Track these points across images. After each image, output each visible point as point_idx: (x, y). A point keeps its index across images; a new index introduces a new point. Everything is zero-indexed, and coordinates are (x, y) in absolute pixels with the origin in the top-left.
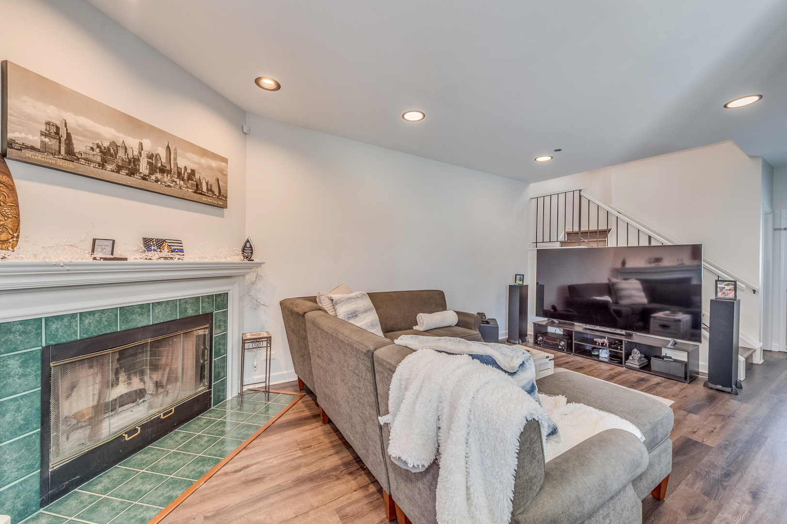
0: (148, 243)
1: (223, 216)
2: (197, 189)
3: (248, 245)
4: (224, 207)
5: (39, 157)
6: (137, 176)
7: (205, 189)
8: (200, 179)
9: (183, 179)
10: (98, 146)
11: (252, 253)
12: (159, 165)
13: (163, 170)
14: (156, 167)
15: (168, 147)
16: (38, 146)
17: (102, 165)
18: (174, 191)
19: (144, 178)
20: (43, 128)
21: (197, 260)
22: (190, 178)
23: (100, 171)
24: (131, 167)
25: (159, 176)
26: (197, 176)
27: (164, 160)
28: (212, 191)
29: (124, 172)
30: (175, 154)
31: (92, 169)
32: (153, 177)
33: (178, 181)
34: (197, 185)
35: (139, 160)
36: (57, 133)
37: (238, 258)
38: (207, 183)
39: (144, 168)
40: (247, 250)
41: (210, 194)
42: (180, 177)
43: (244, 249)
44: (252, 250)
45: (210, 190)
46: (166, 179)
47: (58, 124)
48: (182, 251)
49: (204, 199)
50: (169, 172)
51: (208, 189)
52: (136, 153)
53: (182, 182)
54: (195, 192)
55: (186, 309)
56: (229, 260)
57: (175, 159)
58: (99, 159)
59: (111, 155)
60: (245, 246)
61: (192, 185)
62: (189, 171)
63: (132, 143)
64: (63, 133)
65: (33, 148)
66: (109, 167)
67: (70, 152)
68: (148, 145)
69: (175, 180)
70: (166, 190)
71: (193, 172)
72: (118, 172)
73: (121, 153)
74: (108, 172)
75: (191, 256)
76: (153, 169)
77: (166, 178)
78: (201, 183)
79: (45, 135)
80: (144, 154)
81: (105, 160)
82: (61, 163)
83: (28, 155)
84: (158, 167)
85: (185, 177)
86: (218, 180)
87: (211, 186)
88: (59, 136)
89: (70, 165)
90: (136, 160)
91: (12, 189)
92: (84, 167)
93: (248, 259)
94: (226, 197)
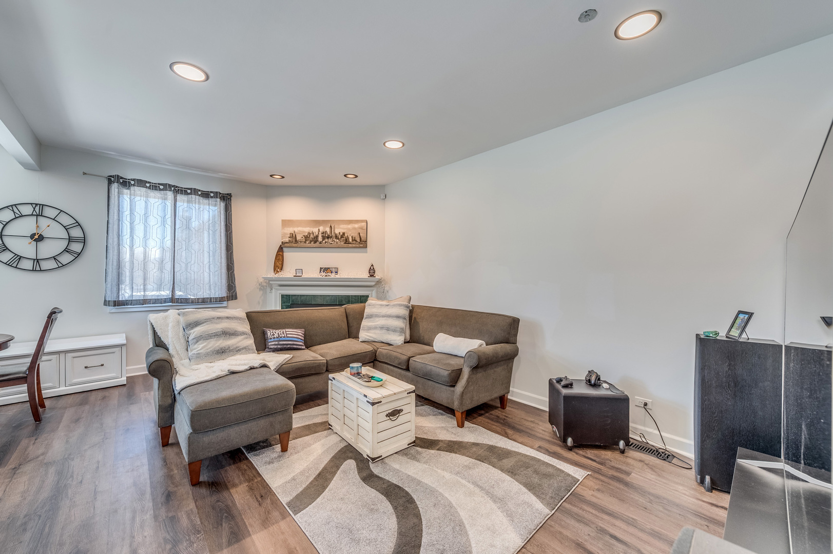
0: (323, 270)
1: (365, 252)
2: (347, 241)
3: (372, 268)
4: (365, 247)
5: (288, 245)
6: (318, 243)
7: (351, 240)
8: (348, 236)
9: (338, 239)
10: (304, 236)
11: (374, 272)
12: (327, 235)
13: (328, 237)
14: (325, 237)
15: (331, 226)
16: (288, 241)
17: (305, 242)
18: (334, 244)
19: (320, 243)
20: (289, 236)
21: (345, 277)
22: (342, 237)
23: (305, 245)
24: (315, 240)
25: (326, 240)
26: (346, 235)
27: (328, 233)
29: (312, 243)
30: (334, 228)
31: (302, 244)
32: (324, 242)
33: (335, 240)
34: (346, 239)
38: (352, 237)
39: (320, 239)
41: (354, 242)
42: (336, 237)
45: (354, 240)
46: (330, 241)
47: (293, 232)
48: (337, 272)
49: (350, 245)
50: (331, 237)
51: (353, 240)
52: (317, 234)
53: (338, 240)
54: (345, 243)
55: (342, 300)
57: (334, 230)
58: (304, 240)
59: (308, 238)
60: (370, 268)
61: (343, 240)
62: (341, 234)
63: (315, 230)
64: (294, 235)
65: (287, 243)
66: (307, 242)
67: (296, 241)
68: (322, 229)
70: (330, 246)
71: (344, 234)
72: (310, 243)
73: (312, 236)
74: (307, 244)
75: (341, 275)
76: (324, 238)
77: (330, 240)
78: (348, 238)
79: (289, 238)
80: (320, 233)
81: (306, 240)
82: (293, 245)
83: (286, 245)
84: (326, 237)
85: (340, 237)
86: (359, 233)
87: (355, 238)
88: (293, 236)
89: (296, 245)
90: (317, 236)
91: (283, 256)
92: (299, 244)
93: (372, 276)
94: (366, 241)
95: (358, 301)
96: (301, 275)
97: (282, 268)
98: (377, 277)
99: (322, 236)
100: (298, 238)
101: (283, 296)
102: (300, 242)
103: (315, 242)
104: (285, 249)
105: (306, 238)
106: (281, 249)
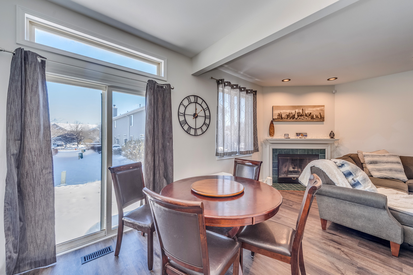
0: (298, 134)
1: (323, 124)
2: (312, 118)
3: (332, 133)
4: (323, 121)
5: (277, 120)
6: (295, 119)
7: (315, 117)
8: (313, 115)
9: (307, 116)
10: (286, 115)
11: (334, 136)
12: (300, 114)
13: (301, 116)
14: (299, 115)
15: (303, 109)
16: (277, 118)
17: (287, 119)
18: (305, 120)
19: (296, 119)
20: (277, 115)
21: (310, 138)
22: (309, 115)
23: (287, 120)
24: (293, 117)
25: (300, 117)
26: (312, 114)
27: (301, 113)
28: (318, 117)
29: (291, 119)
30: (305, 110)
32: (299, 118)
33: (306, 117)
34: (312, 117)
35: (295, 115)
36: (280, 115)
37: (329, 138)
38: (316, 115)
39: (296, 116)
40: (332, 135)
41: (317, 118)
42: (306, 115)
43: (330, 134)
44: (334, 134)
45: (317, 117)
46: (302, 118)
47: (280, 113)
48: (307, 136)
49: (314, 120)
50: (303, 115)
51: (316, 117)
52: (294, 114)
53: (307, 117)
55: (309, 152)
56: (325, 138)
57: (305, 112)
58: (287, 117)
59: (289, 116)
60: (331, 133)
61: (310, 117)
62: (309, 114)
63: (293, 112)
64: (281, 115)
65: (276, 119)
66: (288, 119)
67: (282, 118)
68: (297, 111)
69: (305, 117)
70: (302, 120)
71: (311, 113)
72: (290, 119)
73: (291, 115)
74: (289, 119)
75: (308, 138)
76: (298, 116)
77: (302, 117)
78: (313, 116)
79: (278, 116)
80: (296, 113)
81: (288, 117)
82: (280, 120)
83: (276, 120)
84: (300, 115)
85: (308, 116)
86: (320, 113)
87: (317, 116)
89: (282, 120)
90: (294, 115)
91: (273, 127)
92: (284, 120)
93: (332, 138)
94: (324, 118)
95: (319, 152)
96: (289, 137)
97: (274, 133)
98: (335, 139)
99: (297, 115)
100: (283, 116)
101: (273, 149)
102: (284, 118)
103: (293, 118)
104: (274, 122)
105: (288, 116)
106: (272, 123)
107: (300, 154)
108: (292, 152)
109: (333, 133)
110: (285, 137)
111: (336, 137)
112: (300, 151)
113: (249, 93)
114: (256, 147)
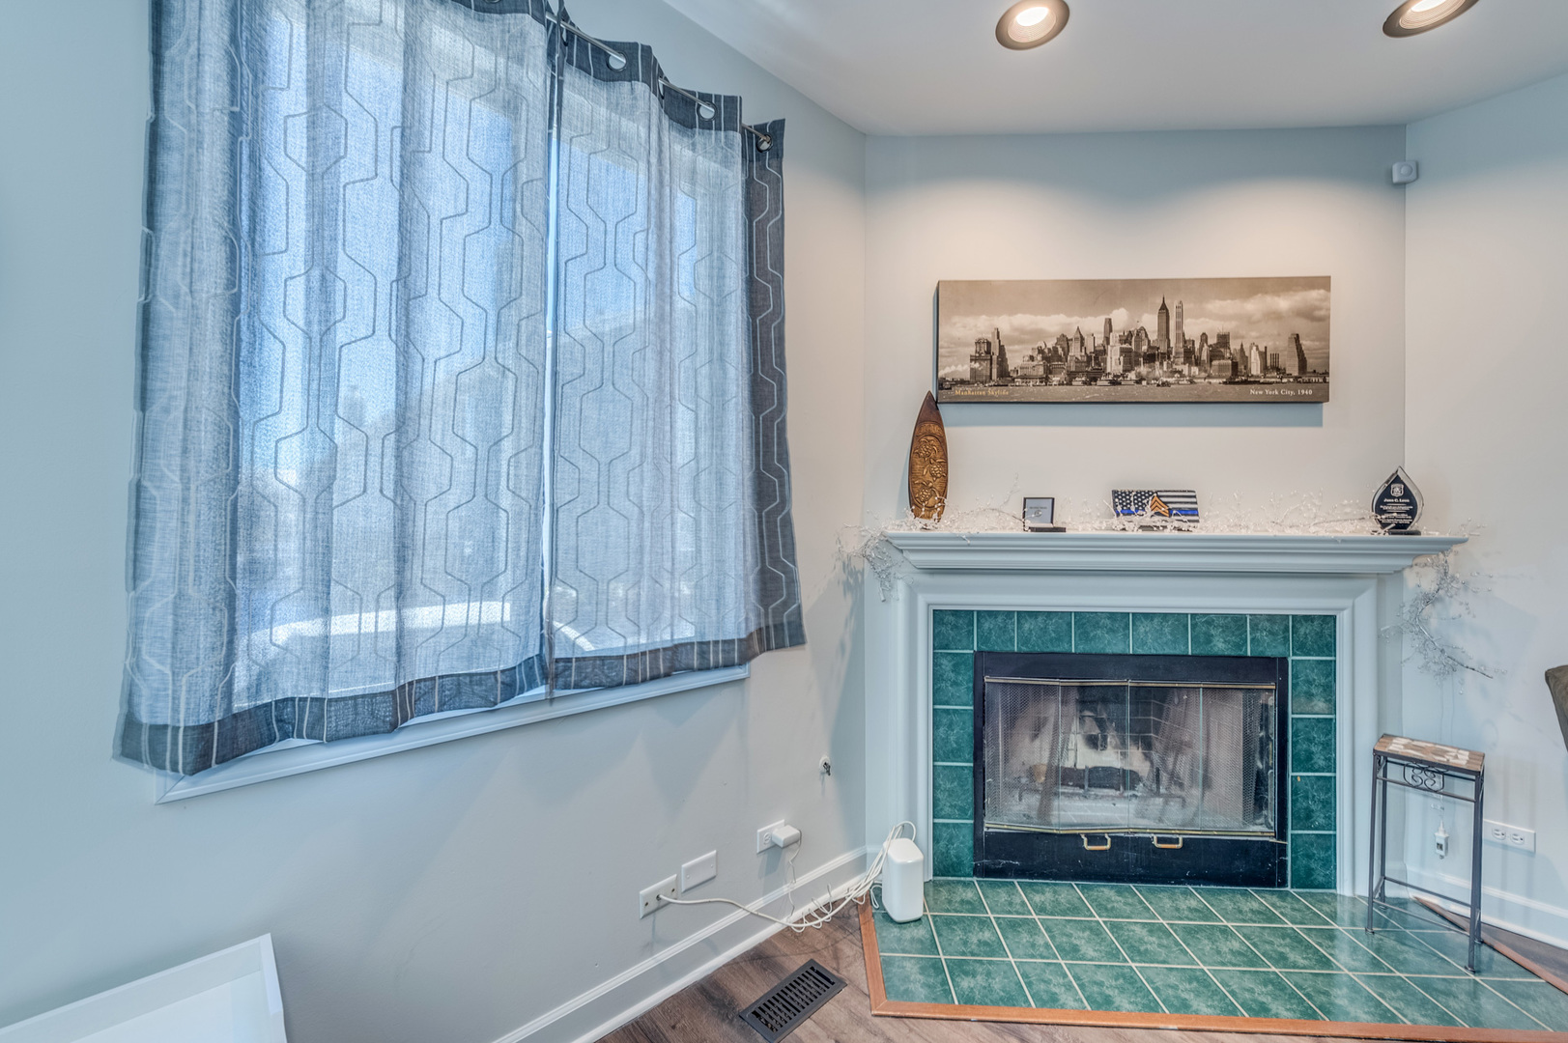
0: (1126, 502)
1: (1319, 423)
2: (1237, 373)
3: (1397, 490)
4: (1321, 397)
5: (968, 391)
6: (1103, 381)
7: (1255, 369)
8: (1242, 349)
9: (1198, 363)
10: (1040, 351)
11: (1412, 513)
12: (1144, 348)
13: (1151, 358)
14: (1138, 355)
15: (1164, 307)
16: (967, 376)
17: (1045, 380)
18: (1180, 389)
19: (1114, 383)
20: (972, 350)
21: (1227, 533)
22: (1215, 354)
23: (1043, 389)
24: (1093, 368)
25: (1143, 369)
26: (1234, 345)
27: (1153, 337)
28: (1278, 369)
29: (1078, 381)
30: (1180, 315)
31: (1033, 390)
32: (1132, 376)
33: (1185, 369)
34: (1235, 365)
35: (1105, 352)
36: (988, 352)
37: (1367, 528)
38: (1263, 355)
39: (1114, 363)
40: (1395, 504)
41: (1274, 377)
42: (1189, 355)
43: (1380, 501)
44: (1413, 503)
45: (1271, 365)
46: (1158, 372)
47: (989, 337)
48: (1194, 512)
49: (1254, 391)
50: (1167, 355)
51: (1265, 369)
52: (1100, 341)
53: (1195, 370)
54: (1230, 382)
55: (1209, 639)
56: (1347, 530)
57: (1179, 326)
58: (1041, 371)
59: (1060, 359)
60: (1387, 493)
61: (1221, 368)
62: (1212, 341)
64: (995, 350)
65: (963, 382)
66: (1055, 379)
67: (1004, 373)
69: (1179, 368)
70: (1161, 394)
71: (1224, 340)
72: (1070, 383)
73: (1075, 351)
74: (1056, 389)
75: (1212, 524)
76: (1130, 359)
77: (1159, 370)
78: (1245, 359)
79: (974, 359)
80: (1114, 338)
81: (1049, 371)
82: (992, 392)
83: (958, 391)
84: (1141, 354)
85: (1204, 356)
86: (1297, 338)
87: (1275, 357)
88: (991, 353)
89: (1003, 392)
90: (1100, 354)
91: (942, 441)
92: (1020, 390)
94: (1327, 373)
95: (1286, 639)
96: (1057, 524)
97: (944, 493)
99: (1123, 351)
100: (1015, 360)
101: (939, 617)
102: (1024, 377)
103: (1092, 379)
104: (947, 412)
105: (1052, 359)
106: (930, 412)
107: (1140, 651)
108: (1084, 636)
109: (1407, 494)
110: (1029, 524)
111: (1428, 526)
112: (1142, 629)
113: (706, 125)
114: (786, 605)
